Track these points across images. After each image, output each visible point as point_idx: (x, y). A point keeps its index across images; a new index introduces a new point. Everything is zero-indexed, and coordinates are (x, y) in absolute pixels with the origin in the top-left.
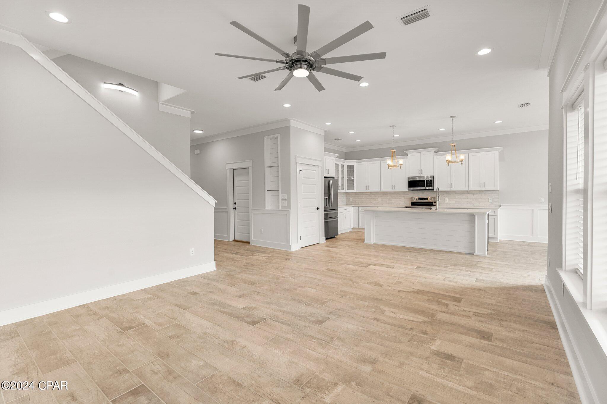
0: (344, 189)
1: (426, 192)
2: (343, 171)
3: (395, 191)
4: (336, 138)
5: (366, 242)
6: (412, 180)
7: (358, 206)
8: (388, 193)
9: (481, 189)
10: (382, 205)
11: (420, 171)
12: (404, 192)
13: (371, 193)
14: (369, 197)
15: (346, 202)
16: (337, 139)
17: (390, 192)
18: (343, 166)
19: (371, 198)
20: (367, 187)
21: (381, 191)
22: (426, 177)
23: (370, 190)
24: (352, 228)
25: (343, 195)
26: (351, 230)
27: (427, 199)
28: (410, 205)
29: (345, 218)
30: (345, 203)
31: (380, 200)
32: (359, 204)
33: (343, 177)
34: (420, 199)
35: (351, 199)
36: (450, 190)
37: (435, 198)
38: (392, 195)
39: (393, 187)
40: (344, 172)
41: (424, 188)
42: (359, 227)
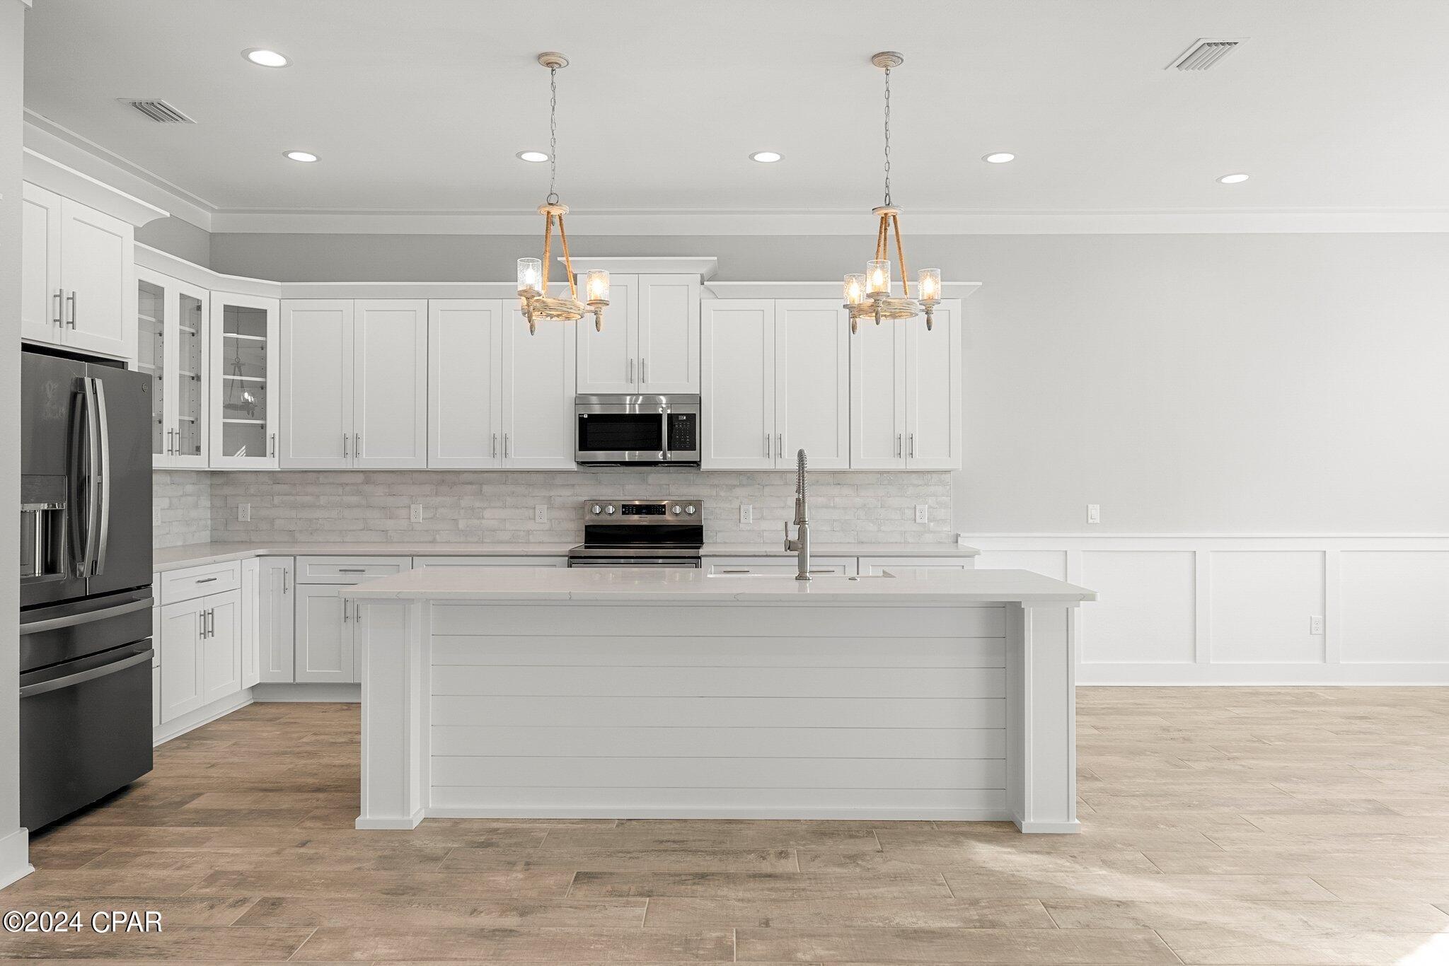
0: (198, 449)
1: (654, 475)
2: (192, 336)
3: (508, 465)
4: (144, 97)
5: (369, 818)
6: (597, 410)
7: (294, 550)
8: (464, 477)
9: (900, 465)
10: (433, 542)
11: (636, 369)
12: (550, 475)
13: (369, 475)
14: (354, 499)
15: (213, 529)
16: (154, 111)
17: (475, 472)
18: (192, 309)
19: (369, 507)
20: (350, 444)
21: (432, 466)
22: (662, 398)
23: (367, 461)
24: (253, 688)
25: (190, 488)
26: (243, 701)
27: (658, 509)
28: (576, 542)
29: (206, 633)
30: (205, 536)
31: (418, 513)
32: (295, 542)
33: (197, 378)
34: (628, 509)
35: (246, 511)
36: (772, 467)
37: (698, 504)
38: (485, 488)
39: (499, 444)
40: (199, 343)
41: (659, 456)
42: (298, 681)
